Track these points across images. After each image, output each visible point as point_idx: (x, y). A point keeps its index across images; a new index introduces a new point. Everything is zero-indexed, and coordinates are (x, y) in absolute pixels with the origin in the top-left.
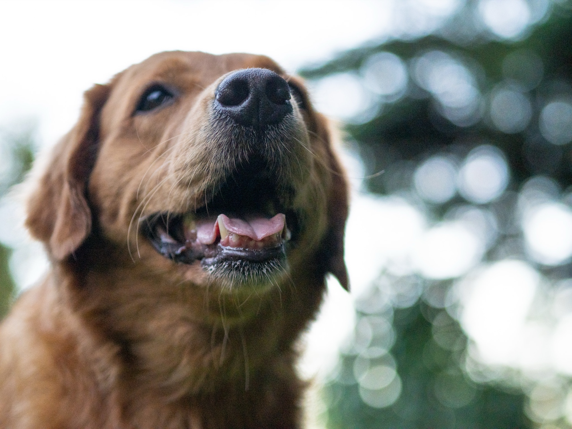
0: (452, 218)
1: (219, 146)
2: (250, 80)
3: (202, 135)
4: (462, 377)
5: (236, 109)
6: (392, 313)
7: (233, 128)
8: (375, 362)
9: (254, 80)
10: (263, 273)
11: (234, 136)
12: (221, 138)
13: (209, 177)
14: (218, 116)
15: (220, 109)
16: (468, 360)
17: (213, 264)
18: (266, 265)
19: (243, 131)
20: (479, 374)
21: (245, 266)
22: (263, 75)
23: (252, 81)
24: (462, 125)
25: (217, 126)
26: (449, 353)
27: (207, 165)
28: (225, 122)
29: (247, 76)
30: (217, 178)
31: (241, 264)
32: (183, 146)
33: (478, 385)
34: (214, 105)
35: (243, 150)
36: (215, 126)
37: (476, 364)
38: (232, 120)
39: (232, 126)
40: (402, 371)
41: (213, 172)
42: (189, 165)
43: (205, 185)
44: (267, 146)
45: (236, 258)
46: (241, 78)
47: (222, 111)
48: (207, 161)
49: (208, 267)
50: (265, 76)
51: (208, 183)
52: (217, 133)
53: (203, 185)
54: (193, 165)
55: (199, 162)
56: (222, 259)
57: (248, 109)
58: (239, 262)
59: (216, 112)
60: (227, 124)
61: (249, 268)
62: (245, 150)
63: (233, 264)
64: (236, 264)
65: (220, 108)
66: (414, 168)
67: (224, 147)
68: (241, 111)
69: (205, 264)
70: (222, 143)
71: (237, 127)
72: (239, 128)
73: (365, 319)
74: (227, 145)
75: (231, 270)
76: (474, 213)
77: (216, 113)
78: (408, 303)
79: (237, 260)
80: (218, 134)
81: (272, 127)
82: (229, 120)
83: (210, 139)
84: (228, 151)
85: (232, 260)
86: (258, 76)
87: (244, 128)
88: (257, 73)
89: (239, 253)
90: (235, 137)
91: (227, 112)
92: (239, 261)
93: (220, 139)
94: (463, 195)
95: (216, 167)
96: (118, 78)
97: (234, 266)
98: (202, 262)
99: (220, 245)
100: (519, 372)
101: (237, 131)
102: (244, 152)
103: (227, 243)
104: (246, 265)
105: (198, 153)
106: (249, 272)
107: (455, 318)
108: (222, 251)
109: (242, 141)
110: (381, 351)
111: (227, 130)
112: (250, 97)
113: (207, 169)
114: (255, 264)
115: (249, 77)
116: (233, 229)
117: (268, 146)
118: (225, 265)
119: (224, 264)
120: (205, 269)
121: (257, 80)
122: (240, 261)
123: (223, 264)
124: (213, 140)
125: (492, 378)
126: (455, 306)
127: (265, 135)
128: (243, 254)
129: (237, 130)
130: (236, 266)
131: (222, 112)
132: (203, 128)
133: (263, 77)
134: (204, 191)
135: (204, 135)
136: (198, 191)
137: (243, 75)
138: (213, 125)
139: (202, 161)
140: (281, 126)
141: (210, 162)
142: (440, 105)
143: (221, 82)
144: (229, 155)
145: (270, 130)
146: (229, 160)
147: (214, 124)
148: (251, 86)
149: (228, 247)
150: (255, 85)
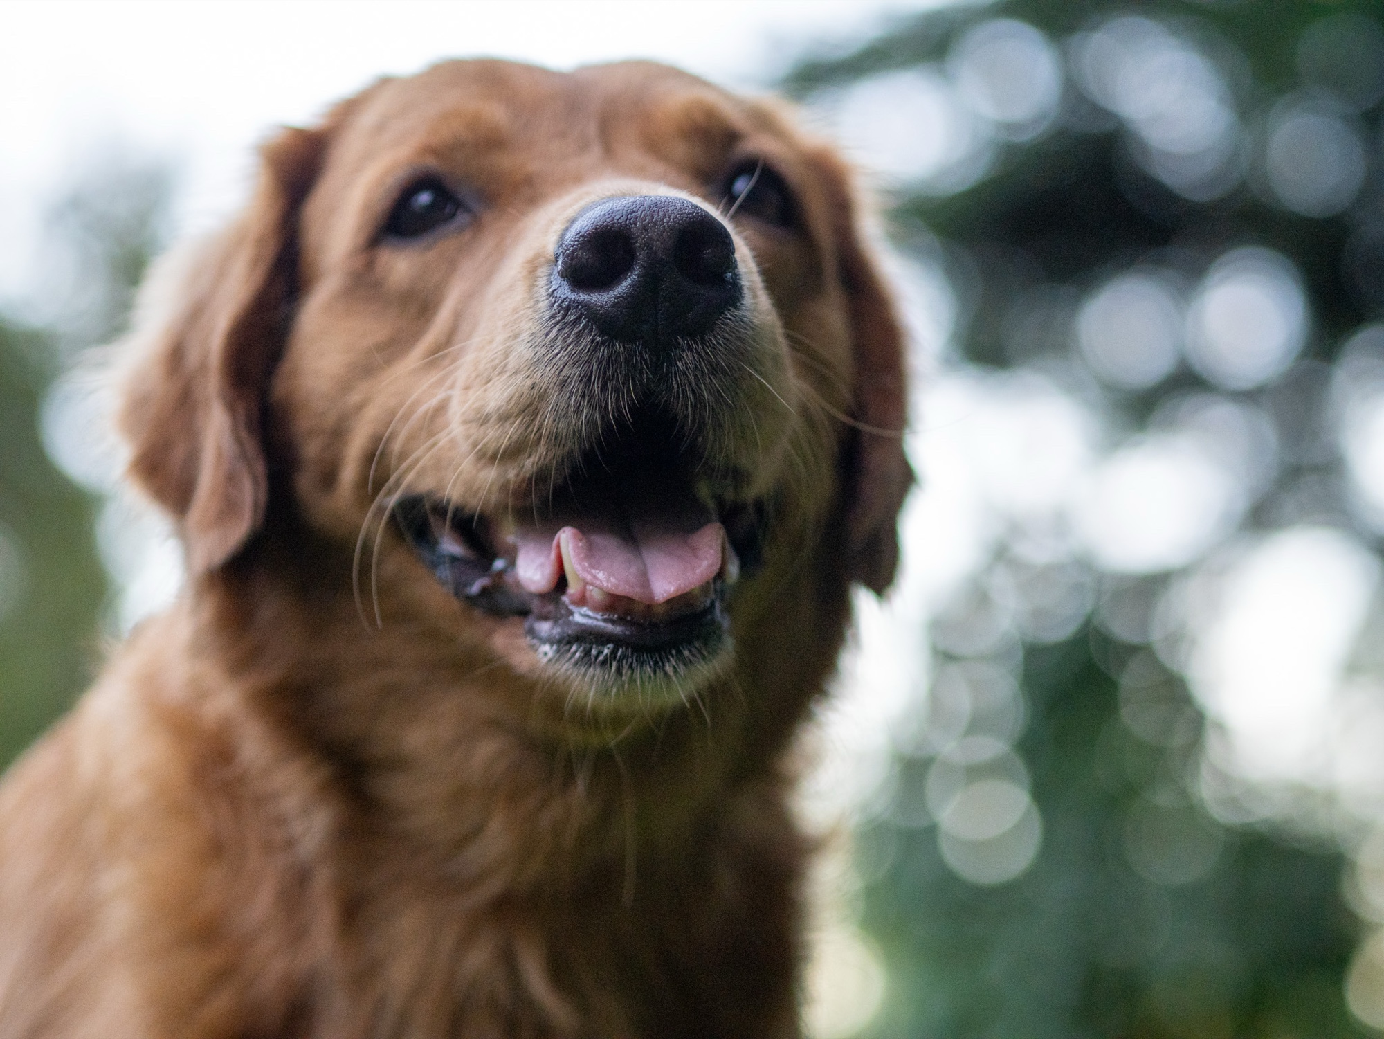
0: (1170, 424)
1: (563, 384)
2: (636, 229)
3: (522, 352)
4: (1191, 811)
5: (603, 299)
6: (1020, 656)
7: (595, 347)
8: (975, 773)
9: (646, 230)
10: (666, 674)
11: (597, 363)
12: (566, 367)
13: (542, 449)
14: (559, 313)
15: (565, 296)
16: (1204, 771)
17: (551, 641)
18: (673, 656)
19: (618, 354)
20: (1232, 802)
21: (623, 659)
22: (669, 217)
23: (642, 233)
24: (1199, 197)
25: (557, 336)
26: (1158, 752)
27: (537, 423)
28: (575, 331)
29: (630, 220)
30: (559, 453)
31: (614, 652)
32: (481, 367)
33: (1229, 830)
34: (551, 282)
35: (618, 396)
36: (552, 335)
37: (1225, 779)
38: (592, 324)
39: (593, 341)
40: (1043, 794)
41: (551, 440)
42: (495, 417)
43: (533, 464)
44: (675, 386)
45: (600, 638)
46: (616, 225)
47: (570, 302)
48: (535, 413)
49: (538, 644)
50: (673, 219)
51: (539, 460)
52: (557, 354)
53: (530, 464)
54: (504, 418)
55: (518, 415)
56: (569, 636)
57: (632, 302)
58: (608, 648)
59: (555, 302)
60: (579, 335)
61: (632, 664)
62: (623, 397)
63: (594, 652)
64: (600, 653)
65: (565, 292)
66: (1076, 302)
67: (576, 388)
68: (614, 305)
69: (531, 632)
70: (569, 377)
71: (603, 343)
72: (609, 345)
73: (953, 669)
74: (580, 381)
75: (590, 666)
76: (1221, 414)
77: (556, 304)
78: (1060, 631)
79: (604, 644)
80: (559, 356)
81: (688, 343)
82: (585, 327)
83: (542, 366)
84: (583, 396)
85: (591, 643)
86: (656, 221)
87: (620, 347)
88: (654, 211)
89: (609, 627)
90: (599, 365)
91: (580, 307)
92: (608, 646)
93: (564, 367)
94: (1198, 367)
95: (557, 429)
96: (348, 109)
97: (597, 657)
98: (526, 625)
99: (565, 599)
100: (1330, 798)
101: (603, 352)
102: (621, 399)
103: (582, 601)
104: (624, 656)
105: (514, 394)
106: (633, 671)
107: (1174, 668)
108: (571, 618)
109: (617, 375)
110: (993, 747)
111: (581, 350)
112: (636, 273)
113: (536, 432)
114: (645, 656)
115: (636, 224)
116: (595, 577)
117: (678, 387)
118: (577, 651)
119: (574, 648)
120: (534, 649)
121: (655, 232)
122: (611, 646)
123: (571, 648)
124: (548, 369)
125: (1262, 813)
126: (1176, 638)
127: (671, 363)
128: (618, 630)
129: (604, 350)
130: (601, 658)
131: (569, 305)
132: (525, 336)
133: (668, 222)
134: (530, 479)
135: (528, 354)
136: (517, 475)
137: (619, 216)
138: (547, 335)
139: (524, 411)
140: (711, 340)
141: (543, 417)
142: (1144, 147)
143: (571, 226)
144: (587, 404)
145: (683, 350)
146: (585, 418)
147: (550, 331)
148: (640, 247)
149: (585, 610)
150: (648, 245)
